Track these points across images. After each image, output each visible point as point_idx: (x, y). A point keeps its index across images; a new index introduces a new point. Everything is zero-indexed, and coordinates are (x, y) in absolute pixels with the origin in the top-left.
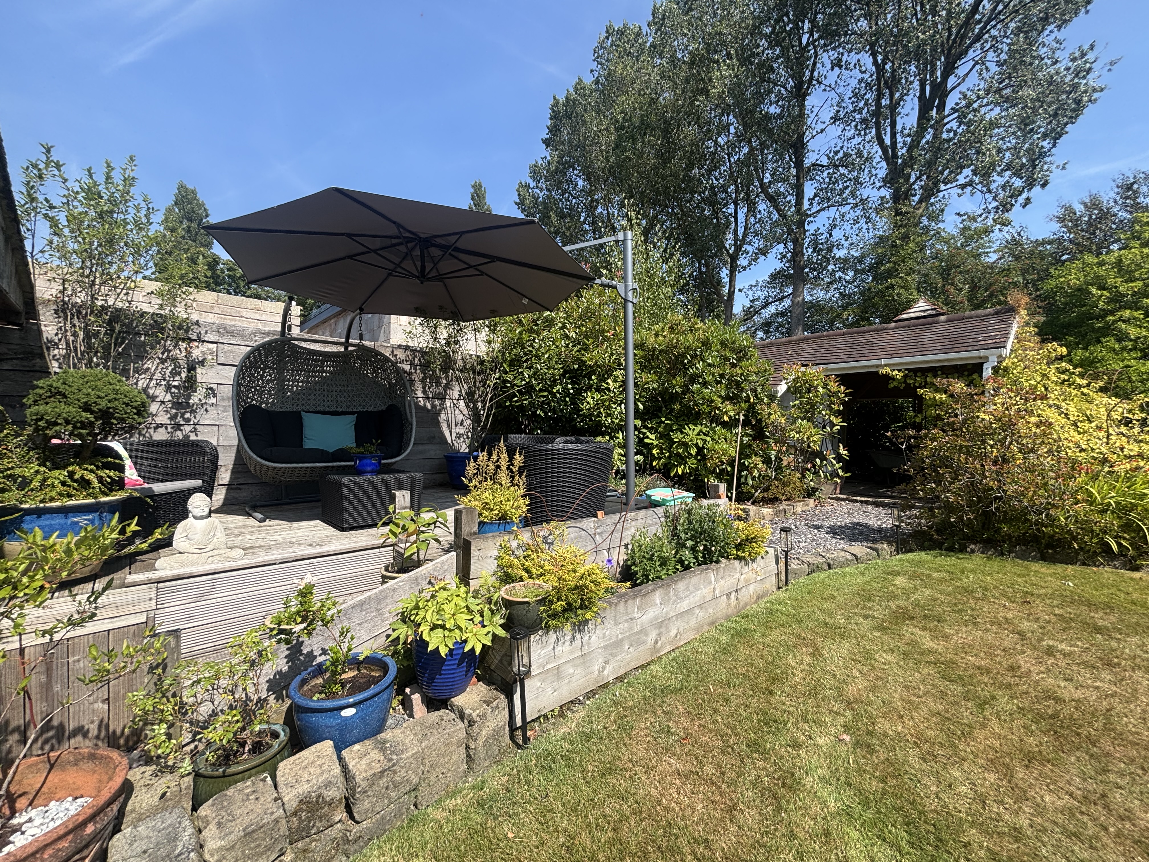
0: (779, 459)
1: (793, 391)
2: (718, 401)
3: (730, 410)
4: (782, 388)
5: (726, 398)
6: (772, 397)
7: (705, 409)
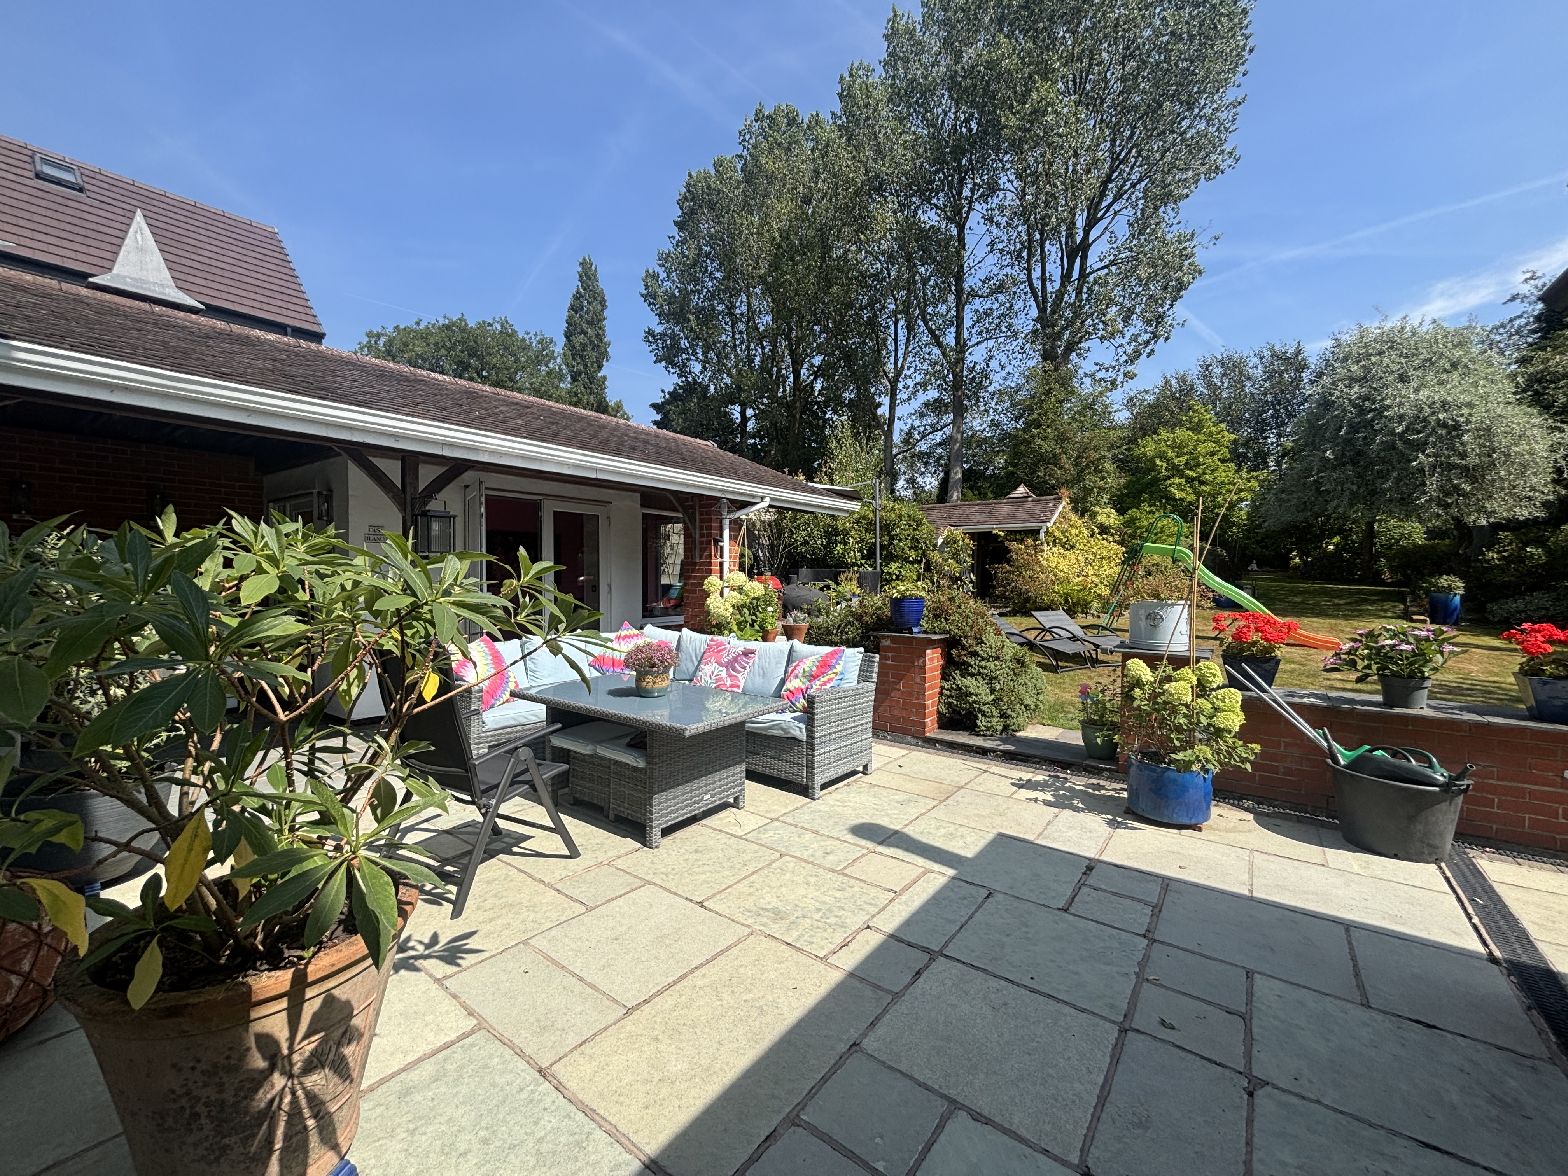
0: (938, 582)
1: (947, 543)
2: (907, 549)
3: (913, 555)
4: (940, 541)
5: (911, 548)
6: (935, 546)
7: (900, 554)
